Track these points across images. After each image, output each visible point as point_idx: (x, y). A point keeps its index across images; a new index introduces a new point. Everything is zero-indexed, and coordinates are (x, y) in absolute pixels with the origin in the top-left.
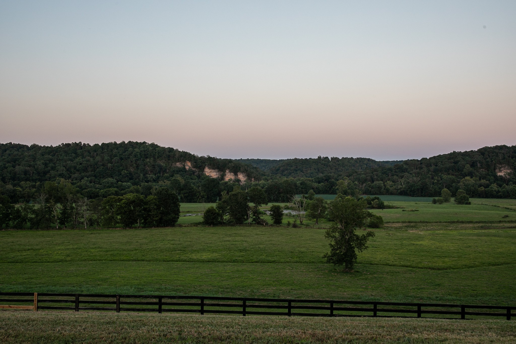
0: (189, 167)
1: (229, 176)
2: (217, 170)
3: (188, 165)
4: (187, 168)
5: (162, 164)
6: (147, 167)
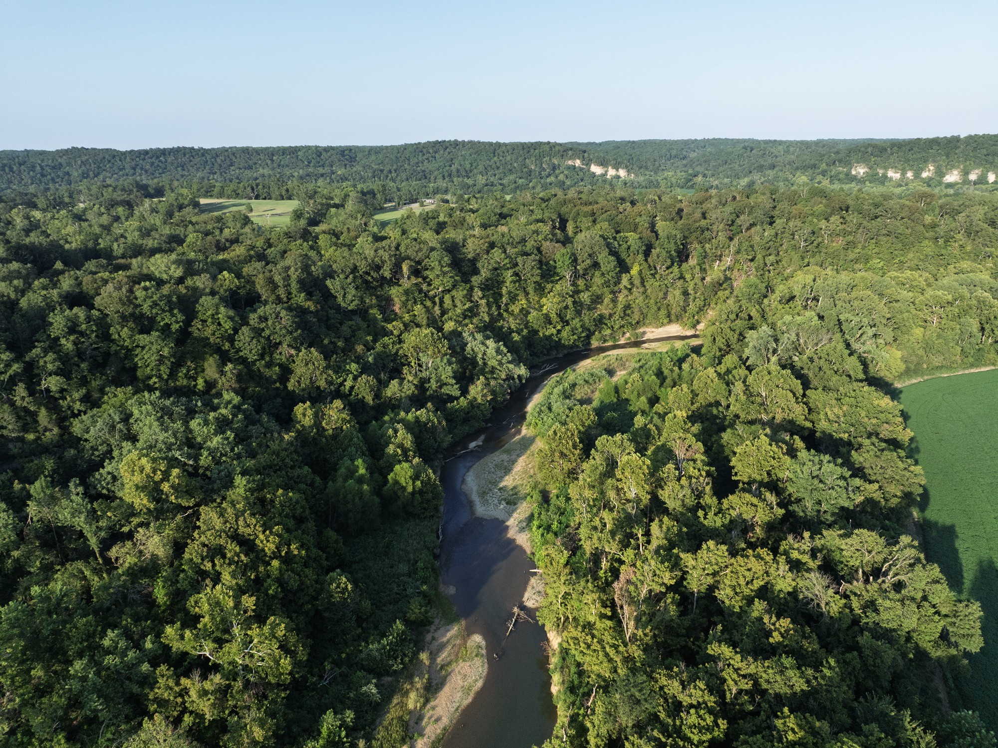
1: (611, 173)
2: (602, 165)
5: (556, 163)
6: (544, 166)
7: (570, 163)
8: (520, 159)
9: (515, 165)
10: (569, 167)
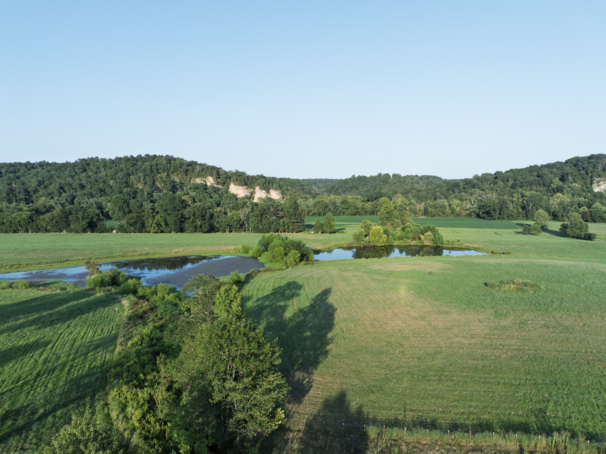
0: (211, 183)
1: (259, 194)
2: (245, 187)
3: (210, 181)
4: (209, 184)
5: (177, 180)
6: (158, 184)
7: (198, 181)
8: (120, 174)
9: (111, 182)
10: (196, 187)
